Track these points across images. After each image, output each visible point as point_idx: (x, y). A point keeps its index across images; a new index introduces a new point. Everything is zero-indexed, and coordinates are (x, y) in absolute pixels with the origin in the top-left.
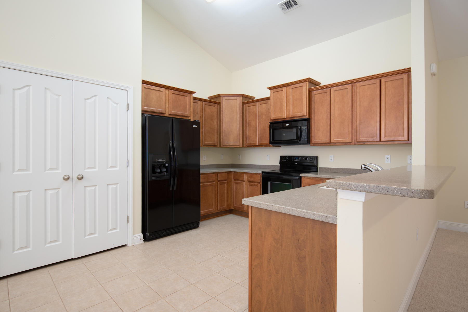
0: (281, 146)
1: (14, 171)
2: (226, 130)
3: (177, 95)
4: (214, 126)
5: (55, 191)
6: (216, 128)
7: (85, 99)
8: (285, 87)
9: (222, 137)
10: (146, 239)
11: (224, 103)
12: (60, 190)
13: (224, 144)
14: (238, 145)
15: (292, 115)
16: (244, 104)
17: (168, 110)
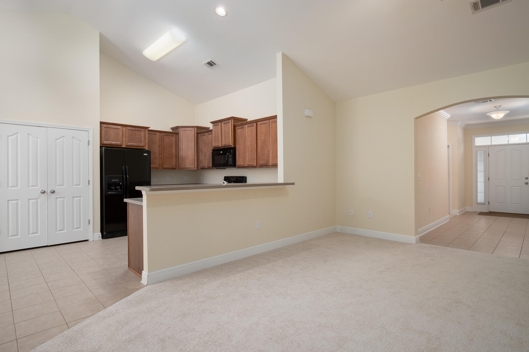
0: (225, 169)
1: (8, 187)
2: (183, 156)
3: (133, 131)
4: (173, 152)
5: (36, 200)
6: (175, 153)
7: (56, 139)
8: (220, 123)
9: (180, 161)
10: (103, 237)
11: (181, 133)
12: (39, 200)
13: (181, 167)
14: (193, 168)
15: (224, 145)
16: (198, 134)
17: (125, 143)
